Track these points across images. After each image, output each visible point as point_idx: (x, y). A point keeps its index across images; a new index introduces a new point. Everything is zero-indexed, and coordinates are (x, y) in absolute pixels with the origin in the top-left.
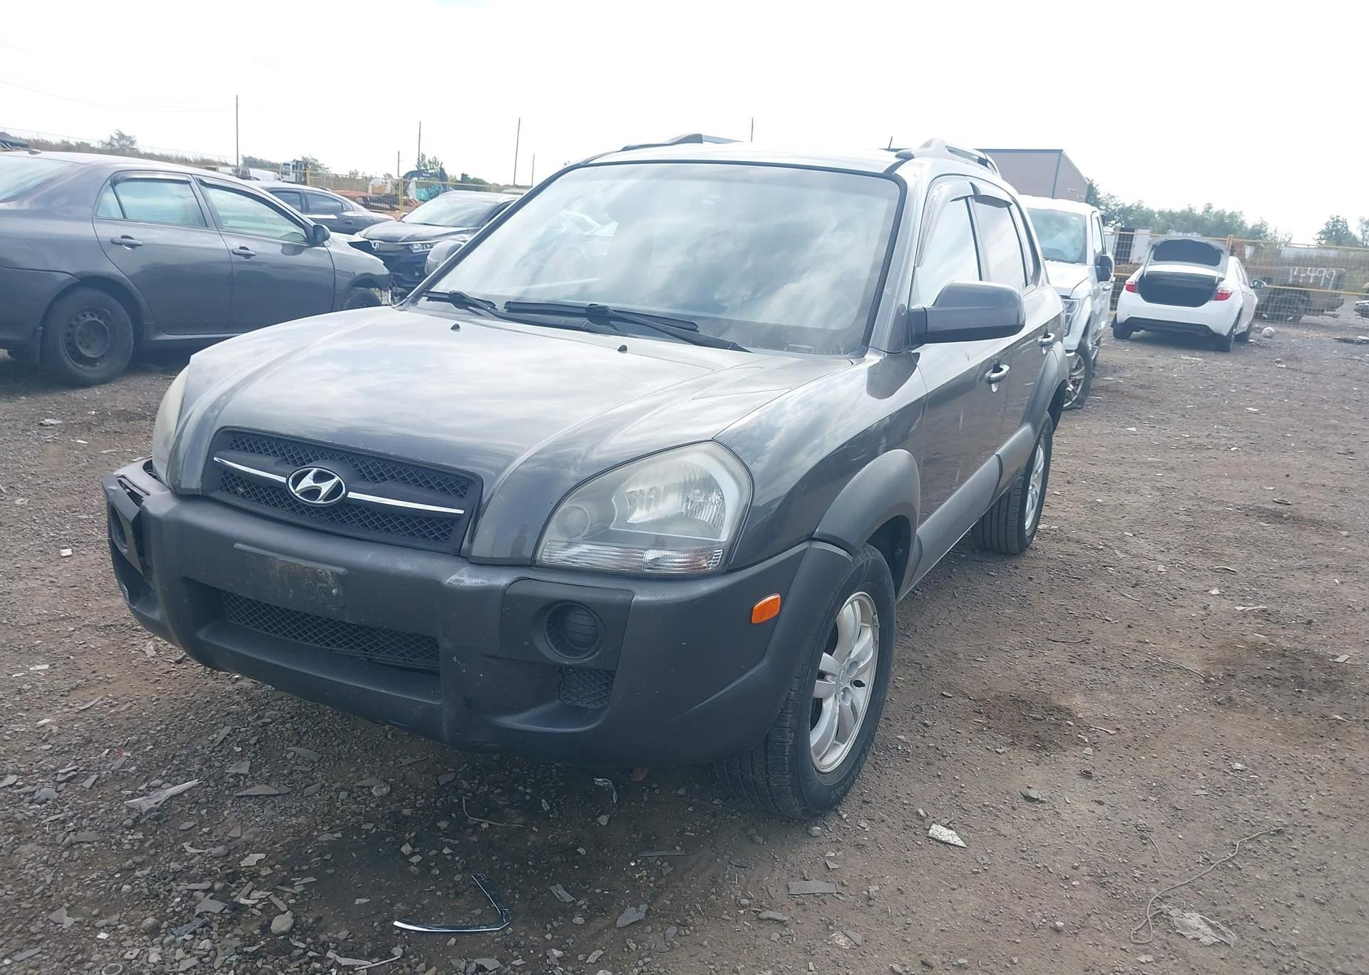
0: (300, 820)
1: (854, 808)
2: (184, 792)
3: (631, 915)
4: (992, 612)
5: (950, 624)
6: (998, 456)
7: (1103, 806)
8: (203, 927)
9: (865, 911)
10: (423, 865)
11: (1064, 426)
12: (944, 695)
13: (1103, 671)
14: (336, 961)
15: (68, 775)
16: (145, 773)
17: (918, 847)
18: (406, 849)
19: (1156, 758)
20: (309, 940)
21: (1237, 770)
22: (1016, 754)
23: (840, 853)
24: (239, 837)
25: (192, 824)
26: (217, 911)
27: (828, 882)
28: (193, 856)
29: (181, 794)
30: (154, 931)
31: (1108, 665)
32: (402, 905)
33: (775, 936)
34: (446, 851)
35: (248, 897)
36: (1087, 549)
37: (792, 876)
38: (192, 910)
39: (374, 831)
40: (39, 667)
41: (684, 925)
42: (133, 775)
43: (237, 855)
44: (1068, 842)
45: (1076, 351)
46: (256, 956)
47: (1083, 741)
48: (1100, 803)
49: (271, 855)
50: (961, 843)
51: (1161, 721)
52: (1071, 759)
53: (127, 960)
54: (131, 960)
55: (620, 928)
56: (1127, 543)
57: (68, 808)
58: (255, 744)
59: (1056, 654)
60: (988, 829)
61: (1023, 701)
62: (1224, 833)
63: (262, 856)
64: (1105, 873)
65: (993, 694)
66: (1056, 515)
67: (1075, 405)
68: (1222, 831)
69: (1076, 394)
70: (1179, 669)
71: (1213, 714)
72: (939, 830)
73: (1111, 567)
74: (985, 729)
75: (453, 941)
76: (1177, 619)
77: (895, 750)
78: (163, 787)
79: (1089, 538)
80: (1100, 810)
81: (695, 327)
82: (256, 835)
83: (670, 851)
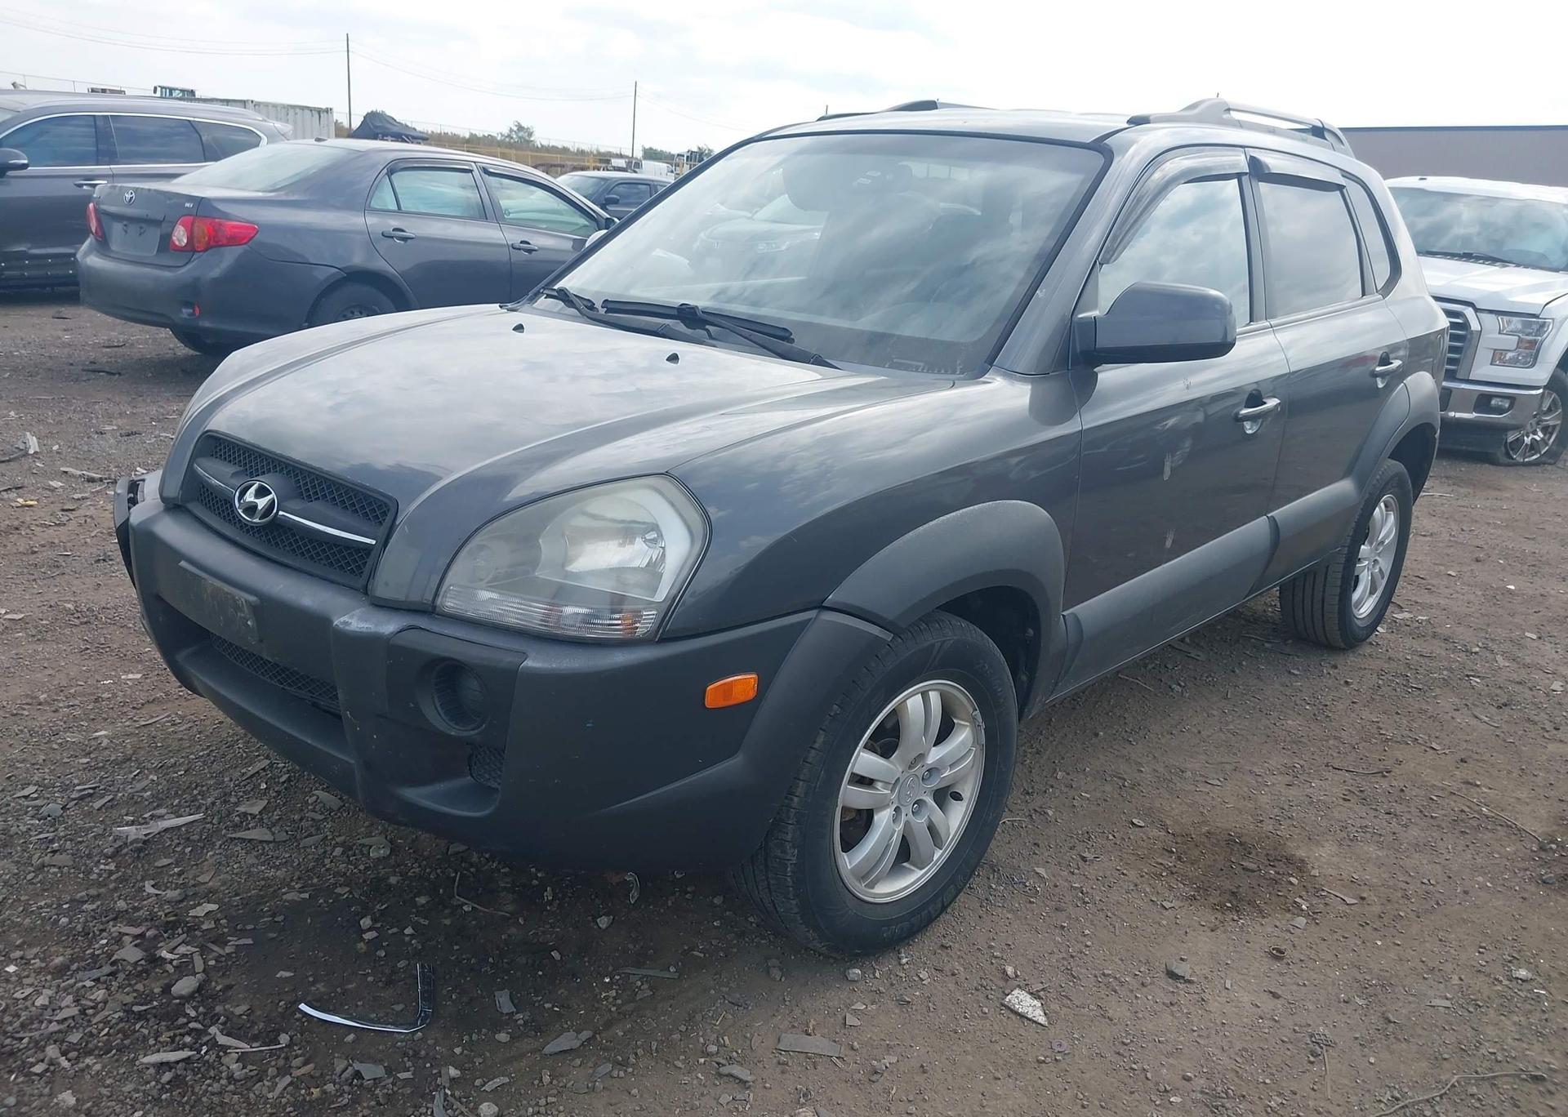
0: (279, 873)
1: (926, 952)
2: (182, 826)
3: (567, 1041)
4: (1268, 722)
5: (1199, 732)
6: (1273, 520)
7: (1276, 1000)
8: (108, 975)
9: (862, 1087)
10: (374, 944)
11: (1515, 487)
12: (1133, 823)
13: (1387, 816)
14: (214, 1037)
15: (83, 793)
16: (159, 800)
17: (981, 1014)
18: (366, 922)
19: (1399, 945)
20: (201, 1009)
21: (1517, 978)
22: (1191, 913)
23: (874, 1007)
24: (207, 883)
25: (170, 861)
26: (132, 961)
27: (835, 1041)
28: (149, 896)
29: (179, 828)
30: (61, 971)
31: (1398, 808)
32: (324, 986)
33: (726, 1098)
34: (408, 931)
35: (171, 952)
36: (1455, 650)
37: (794, 1027)
38: (110, 956)
39: (345, 896)
40: (131, 676)
41: (624, 1064)
42: (146, 800)
43: (191, 903)
44: (1196, 1041)
45: (1545, 387)
46: (141, 1016)
47: (1299, 906)
48: (1275, 996)
49: (224, 907)
50: (1042, 1020)
51: (1437, 895)
52: (1265, 931)
53: (16, 999)
54: (19, 1000)
55: (546, 1055)
56: (1521, 646)
57: (65, 827)
58: (284, 782)
59: (1329, 787)
60: (1091, 1007)
61: (1241, 844)
62: (1446, 1065)
63: (214, 907)
64: (1226, 1093)
65: (1205, 829)
66: (1434, 602)
67: (1543, 459)
68: (1445, 1062)
69: (1547, 444)
70: (1508, 826)
71: (1526, 895)
72: (1021, 997)
73: (1479, 677)
74: (1164, 874)
75: (351, 1037)
76: (1545, 757)
77: (1021, 886)
78: (165, 817)
79: (1464, 635)
80: (1268, 1004)
81: (787, 335)
82: (224, 883)
83: (661, 970)
